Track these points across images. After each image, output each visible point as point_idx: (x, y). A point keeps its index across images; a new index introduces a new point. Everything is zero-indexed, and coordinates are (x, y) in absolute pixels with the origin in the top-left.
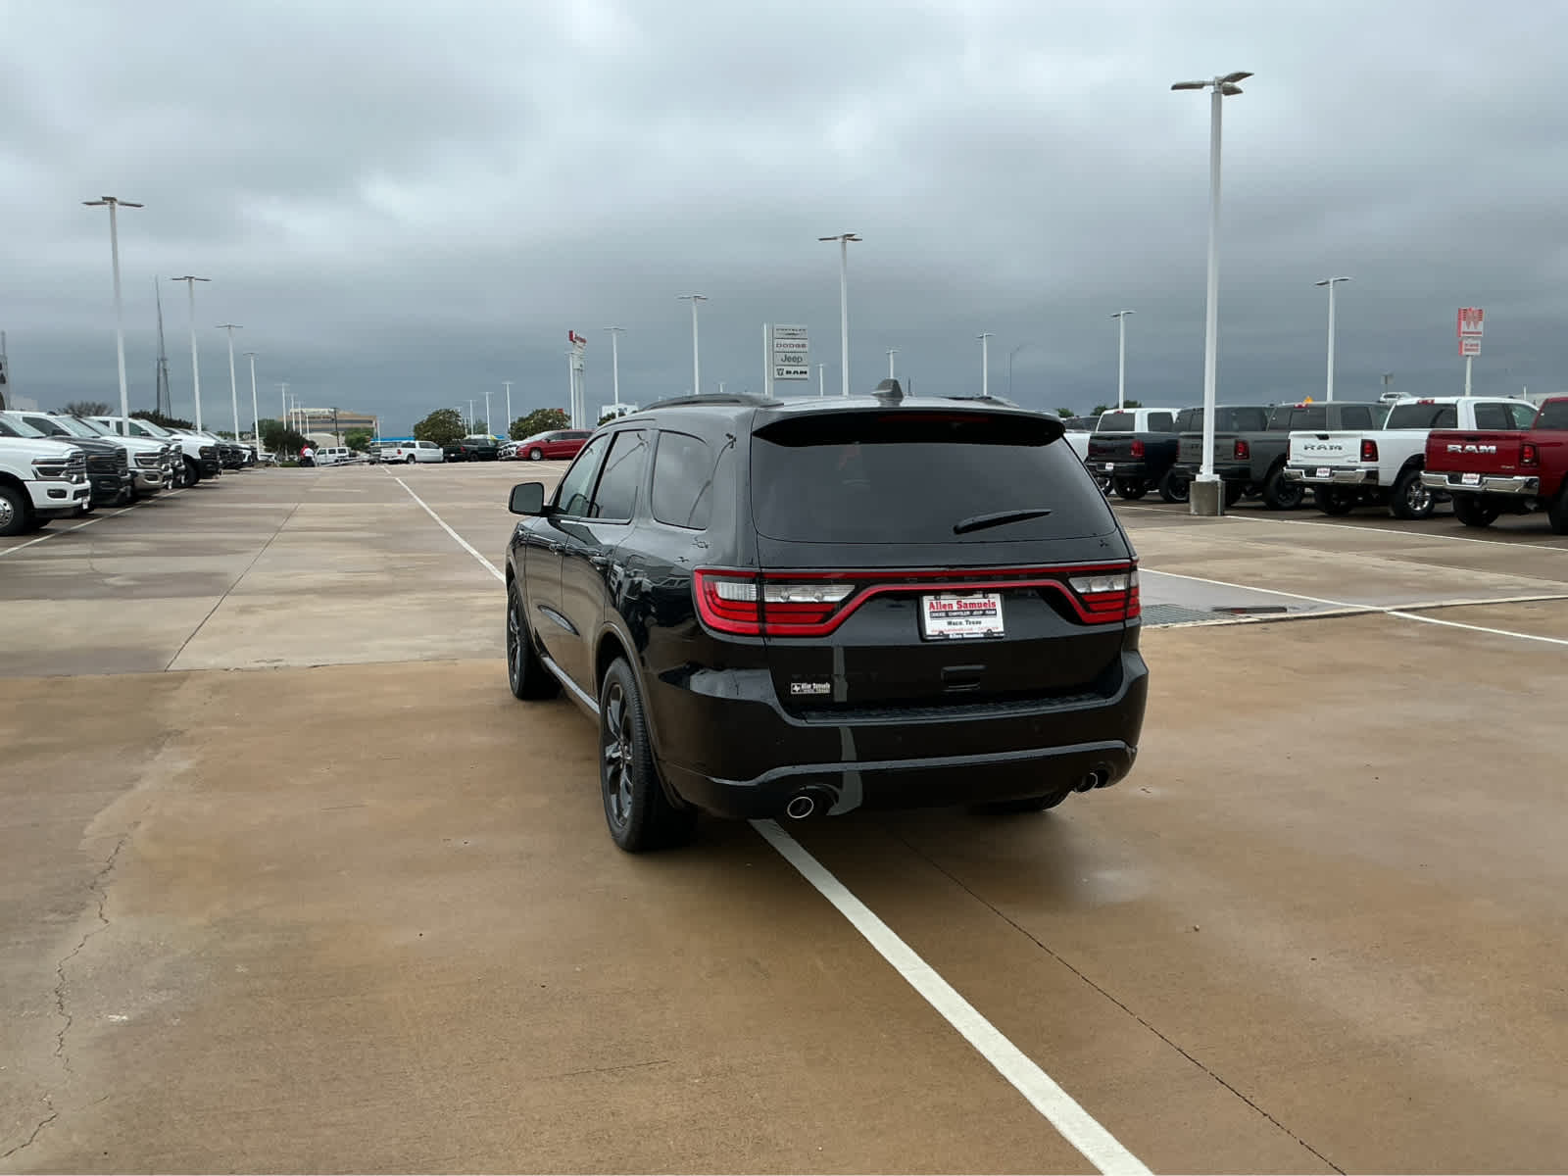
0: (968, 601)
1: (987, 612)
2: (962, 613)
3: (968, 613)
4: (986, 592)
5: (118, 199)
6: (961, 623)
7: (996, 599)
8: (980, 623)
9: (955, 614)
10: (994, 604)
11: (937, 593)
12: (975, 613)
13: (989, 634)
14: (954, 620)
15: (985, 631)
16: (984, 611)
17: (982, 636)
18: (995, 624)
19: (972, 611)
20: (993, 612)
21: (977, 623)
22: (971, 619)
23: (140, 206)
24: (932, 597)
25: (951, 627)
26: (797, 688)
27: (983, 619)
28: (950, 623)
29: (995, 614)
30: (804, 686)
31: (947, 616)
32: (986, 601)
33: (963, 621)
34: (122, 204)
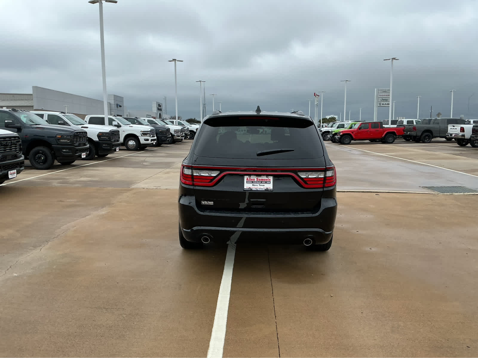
0: (261, 178)
1: (267, 182)
2: (258, 182)
3: (260, 182)
4: (267, 175)
5: (177, 60)
6: (257, 185)
7: (271, 178)
8: (264, 185)
9: (255, 182)
10: (270, 180)
11: (250, 175)
12: (263, 182)
13: (267, 190)
14: (255, 184)
15: (266, 188)
16: (266, 182)
17: (264, 190)
18: (270, 186)
19: (262, 182)
20: (270, 182)
21: (263, 186)
22: (261, 184)
23: (182, 61)
24: (248, 176)
25: (254, 186)
26: (203, 203)
27: (265, 184)
28: (253, 185)
29: (270, 183)
30: (205, 202)
31: (252, 183)
32: (267, 178)
33: (258, 185)
34: (178, 61)
